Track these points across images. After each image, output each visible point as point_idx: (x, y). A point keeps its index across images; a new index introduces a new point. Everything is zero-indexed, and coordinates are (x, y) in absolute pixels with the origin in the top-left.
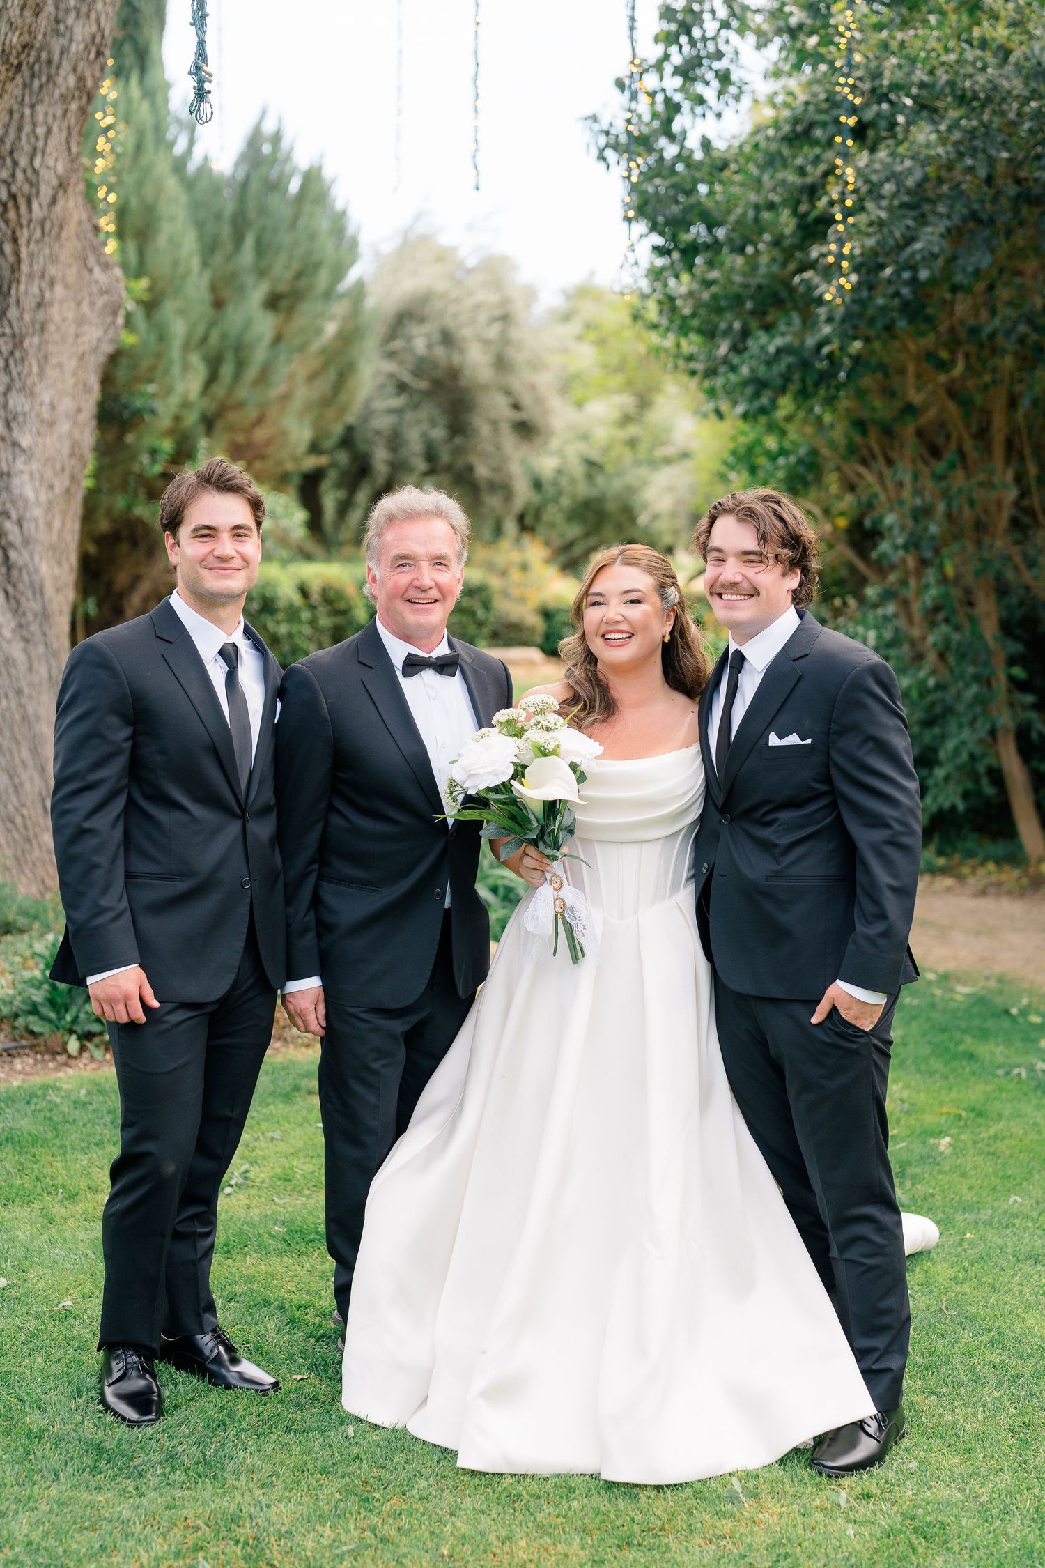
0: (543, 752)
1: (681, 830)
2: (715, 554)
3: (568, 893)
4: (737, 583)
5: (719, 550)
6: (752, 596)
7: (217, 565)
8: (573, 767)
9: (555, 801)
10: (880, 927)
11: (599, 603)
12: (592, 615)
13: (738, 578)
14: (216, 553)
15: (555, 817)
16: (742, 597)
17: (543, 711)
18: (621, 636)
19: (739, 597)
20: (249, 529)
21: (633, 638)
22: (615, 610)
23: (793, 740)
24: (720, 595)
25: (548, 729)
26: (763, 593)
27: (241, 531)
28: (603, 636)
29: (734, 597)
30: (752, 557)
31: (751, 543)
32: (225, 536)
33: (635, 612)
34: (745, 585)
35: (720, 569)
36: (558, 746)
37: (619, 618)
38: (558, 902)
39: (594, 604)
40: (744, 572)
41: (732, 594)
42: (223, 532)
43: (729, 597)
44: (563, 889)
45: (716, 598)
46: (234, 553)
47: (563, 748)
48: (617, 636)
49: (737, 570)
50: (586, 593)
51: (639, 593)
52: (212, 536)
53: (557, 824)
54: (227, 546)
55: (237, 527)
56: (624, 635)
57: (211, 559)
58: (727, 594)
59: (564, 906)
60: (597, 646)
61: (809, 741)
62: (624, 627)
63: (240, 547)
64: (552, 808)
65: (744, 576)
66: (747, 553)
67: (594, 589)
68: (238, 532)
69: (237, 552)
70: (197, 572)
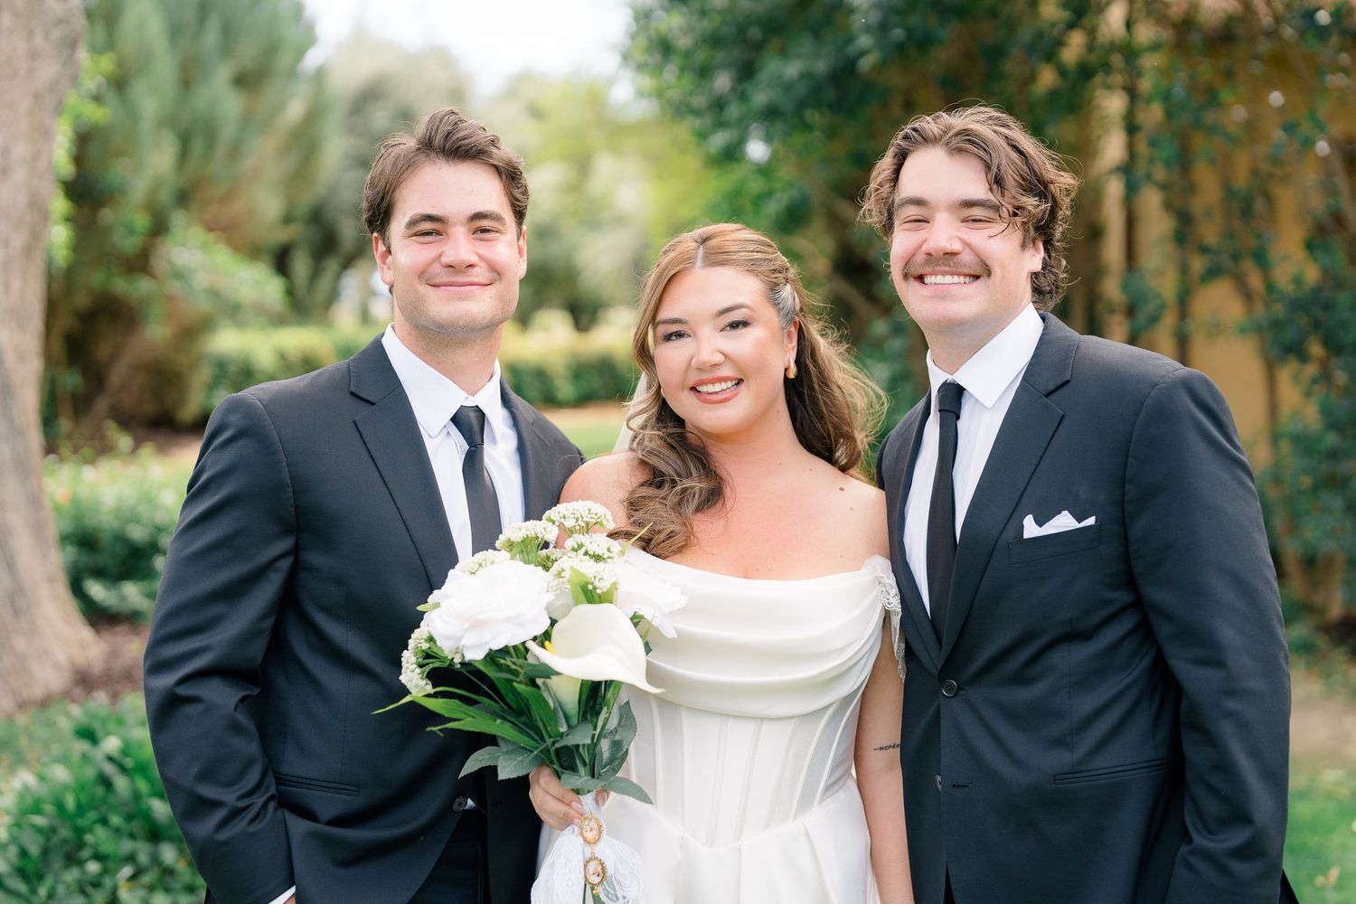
0: (590, 595)
1: (827, 707)
2: (912, 211)
3: (608, 850)
4: (954, 254)
5: (918, 202)
6: (977, 277)
7: (445, 279)
8: (636, 620)
9: (599, 683)
10: (1238, 837)
11: (679, 335)
12: (672, 357)
13: (957, 246)
14: (445, 260)
15: (598, 714)
16: (962, 279)
17: (587, 528)
18: (724, 386)
19: (956, 279)
20: (498, 218)
21: (743, 386)
22: (710, 345)
23: (1064, 522)
24: (921, 278)
25: (597, 558)
26: (997, 271)
27: (485, 223)
28: (693, 389)
29: (948, 279)
30: (977, 212)
31: (976, 187)
32: (460, 233)
33: (743, 344)
34: (967, 257)
35: (922, 235)
36: (615, 586)
37: (720, 358)
38: (593, 866)
39: (668, 338)
40: (963, 236)
41: (944, 274)
42: (455, 224)
43: (939, 279)
44: (602, 844)
45: (916, 285)
46: (474, 259)
47: (622, 588)
48: (717, 387)
49: (953, 233)
50: (654, 320)
51: (744, 310)
52: (438, 233)
53: (600, 724)
54: (461, 246)
55: (479, 216)
56: (730, 384)
57: (436, 268)
58: (935, 274)
59: (603, 873)
60: (684, 405)
61: (1091, 521)
62: (726, 371)
63: (483, 249)
64: (594, 694)
65: (967, 244)
66: (970, 204)
67: (664, 314)
68: (480, 224)
69: (480, 256)
70: (416, 292)
